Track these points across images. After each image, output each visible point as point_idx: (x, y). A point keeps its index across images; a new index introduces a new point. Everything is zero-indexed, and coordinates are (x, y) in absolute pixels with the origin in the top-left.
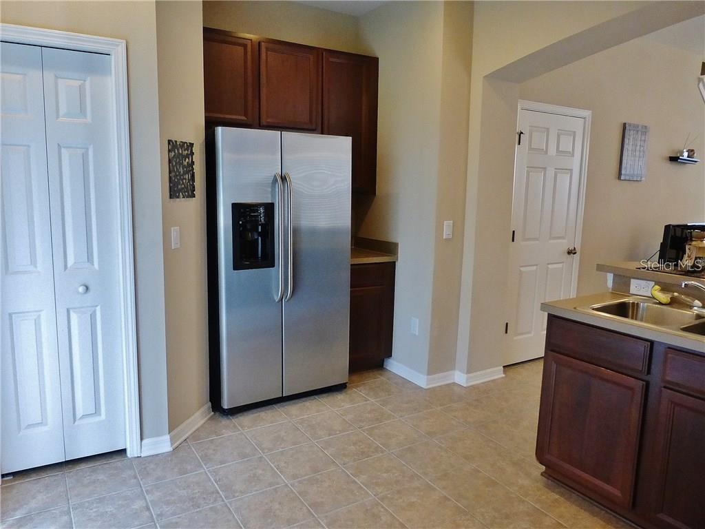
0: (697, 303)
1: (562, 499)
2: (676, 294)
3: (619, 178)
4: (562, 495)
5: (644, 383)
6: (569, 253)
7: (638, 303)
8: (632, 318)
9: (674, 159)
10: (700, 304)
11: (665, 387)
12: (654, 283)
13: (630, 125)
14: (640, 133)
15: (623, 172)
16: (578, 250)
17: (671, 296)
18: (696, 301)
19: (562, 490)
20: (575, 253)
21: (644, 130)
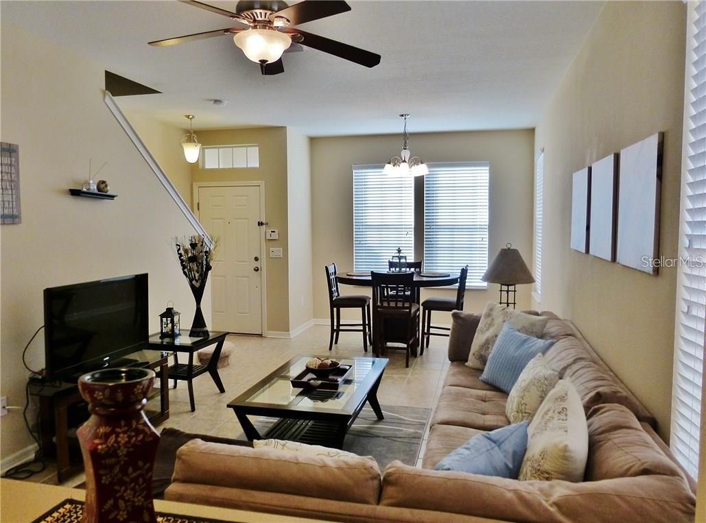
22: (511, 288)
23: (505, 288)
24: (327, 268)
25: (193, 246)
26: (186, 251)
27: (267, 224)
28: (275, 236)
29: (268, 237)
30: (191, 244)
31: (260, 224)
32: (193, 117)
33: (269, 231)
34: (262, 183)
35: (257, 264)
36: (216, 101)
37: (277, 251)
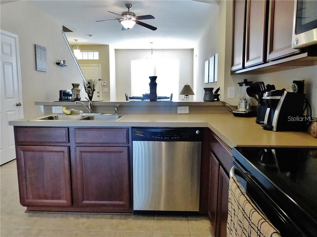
0: (81, 112)
1: (39, 218)
2: (72, 109)
3: (36, 70)
4: (38, 216)
5: (68, 147)
6: (17, 105)
7: (57, 116)
8: (56, 119)
9: (58, 64)
10: (82, 112)
11: (77, 146)
12: (62, 107)
13: (38, 45)
14: (42, 50)
15: (38, 67)
16: (22, 103)
17: (70, 111)
18: (81, 111)
19: (38, 214)
20: (20, 105)
21: (44, 49)
22: (188, 97)
23: (186, 97)
24: (126, 94)
25: (89, 83)
26: (87, 85)
27: (102, 80)
28: (105, 84)
29: (103, 85)
30: (88, 83)
31: (100, 80)
32: (77, 40)
33: (103, 82)
34: (100, 65)
35: (98, 94)
36: (90, 35)
37: (106, 90)
